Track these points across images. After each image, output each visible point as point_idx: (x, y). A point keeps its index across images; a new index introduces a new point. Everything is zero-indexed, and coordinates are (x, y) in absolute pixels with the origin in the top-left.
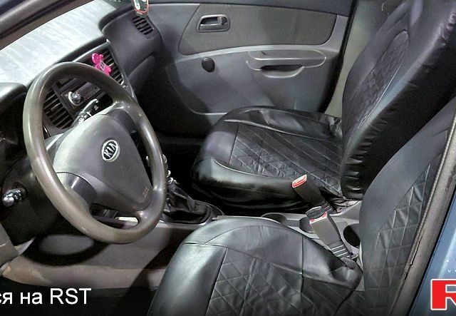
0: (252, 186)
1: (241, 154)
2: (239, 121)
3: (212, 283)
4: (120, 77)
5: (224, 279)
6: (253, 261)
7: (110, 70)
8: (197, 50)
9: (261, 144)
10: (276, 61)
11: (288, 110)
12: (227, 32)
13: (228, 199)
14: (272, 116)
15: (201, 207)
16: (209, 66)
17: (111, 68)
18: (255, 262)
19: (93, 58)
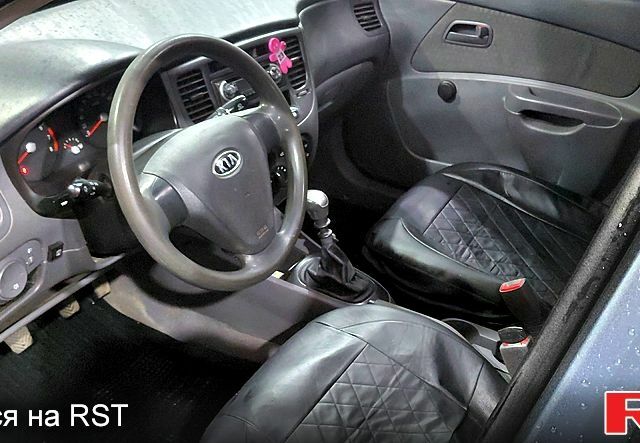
0: (441, 273)
1: (446, 226)
2: (464, 180)
3: (330, 381)
4: (304, 78)
5: (349, 382)
6: (400, 371)
7: (290, 65)
8: (436, 67)
9: (483, 219)
10: (545, 106)
11: (545, 183)
12: (486, 50)
13: (406, 283)
14: (517, 185)
15: (363, 280)
16: (448, 93)
17: (294, 62)
18: (402, 373)
19: (270, 44)
